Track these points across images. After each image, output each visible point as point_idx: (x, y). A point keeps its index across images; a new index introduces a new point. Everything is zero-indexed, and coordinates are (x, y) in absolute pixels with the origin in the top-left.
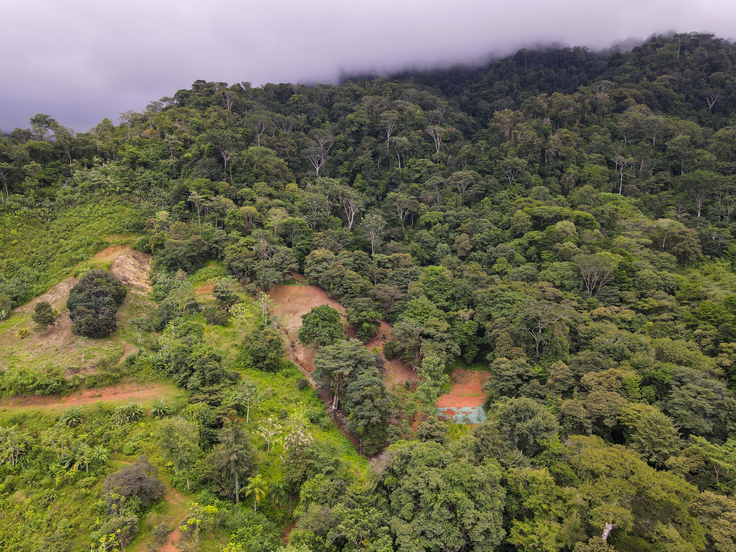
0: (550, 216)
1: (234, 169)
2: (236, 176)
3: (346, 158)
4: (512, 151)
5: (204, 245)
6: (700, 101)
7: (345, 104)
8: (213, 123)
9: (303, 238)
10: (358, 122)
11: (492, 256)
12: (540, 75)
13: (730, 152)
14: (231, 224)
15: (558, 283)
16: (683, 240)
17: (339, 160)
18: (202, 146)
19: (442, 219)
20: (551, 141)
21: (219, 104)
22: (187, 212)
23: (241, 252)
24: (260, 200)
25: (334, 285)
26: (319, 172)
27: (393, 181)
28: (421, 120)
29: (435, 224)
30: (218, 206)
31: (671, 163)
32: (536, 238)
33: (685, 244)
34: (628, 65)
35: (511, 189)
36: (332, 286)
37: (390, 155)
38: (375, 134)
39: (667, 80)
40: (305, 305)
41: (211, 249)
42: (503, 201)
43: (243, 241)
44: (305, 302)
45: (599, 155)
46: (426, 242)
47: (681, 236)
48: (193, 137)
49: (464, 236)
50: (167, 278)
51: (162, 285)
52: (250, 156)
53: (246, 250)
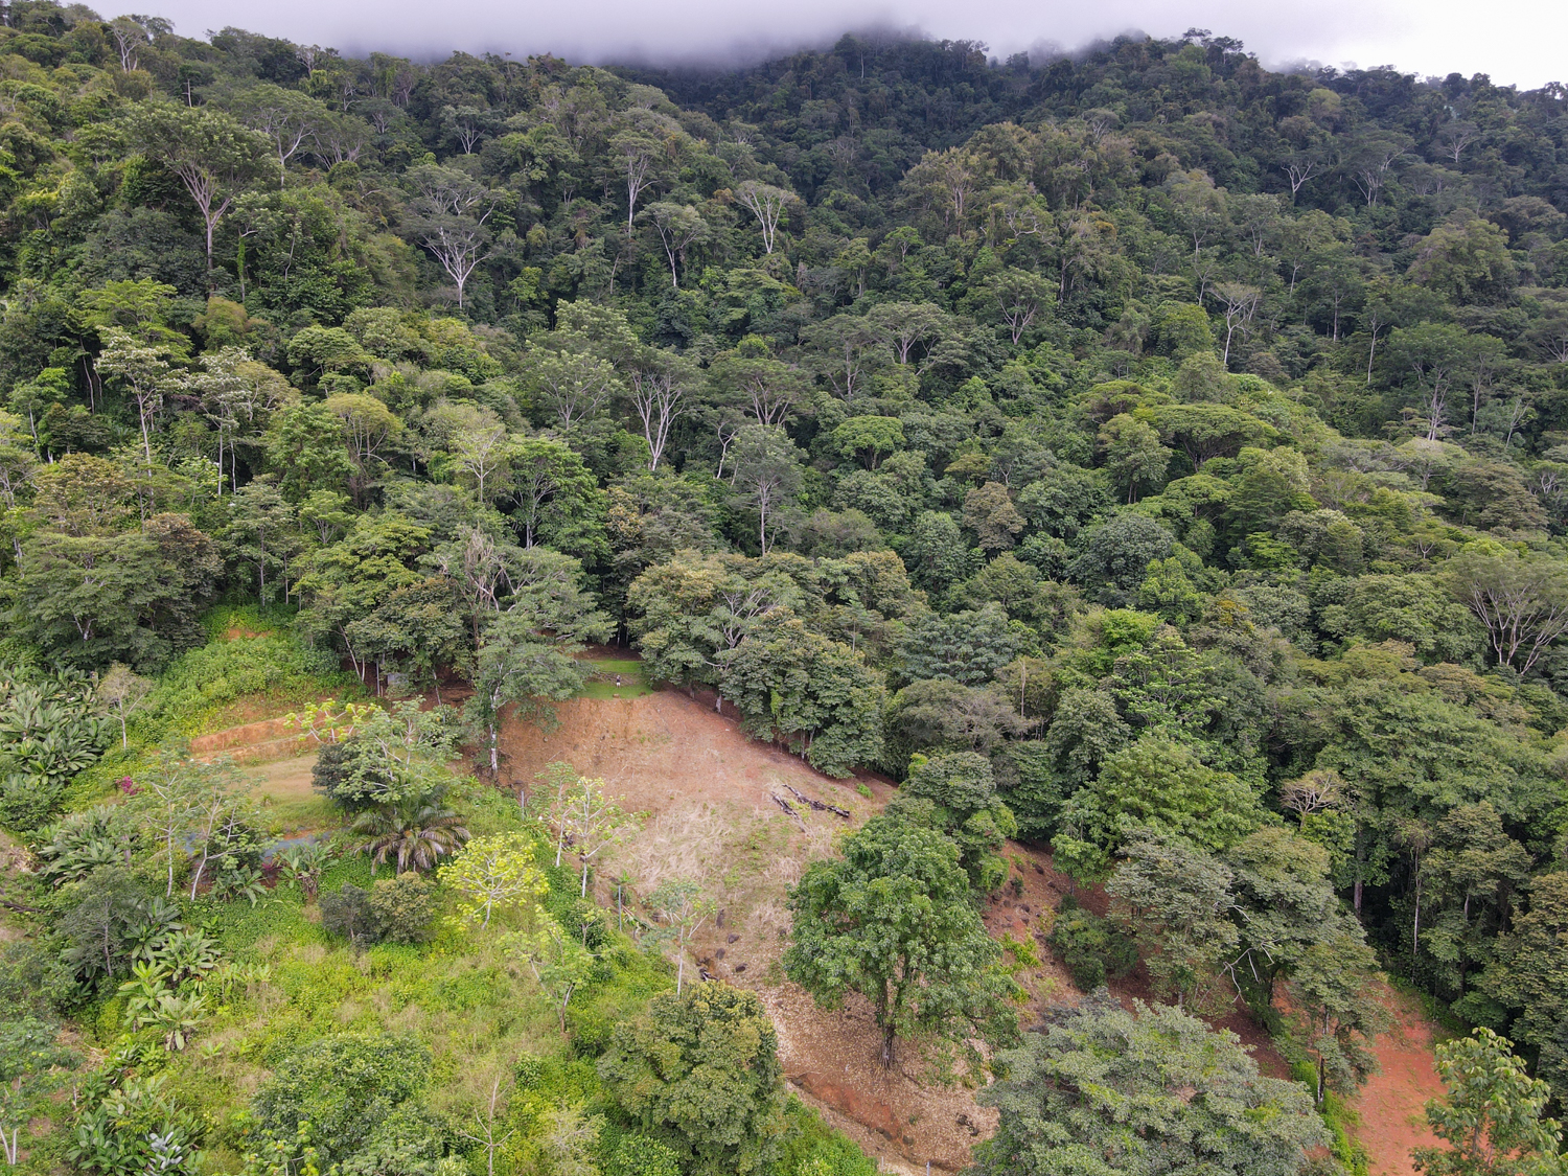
0: (1217, 433)
1: (251, 256)
2: (265, 284)
3: (528, 254)
4: (988, 256)
5: (201, 550)
6: (1273, 176)
7: (475, 111)
8: (102, 104)
9: (576, 512)
10: (544, 157)
11: (1119, 551)
12: (897, 96)
13: (1463, 283)
14: (301, 461)
15: (1429, 643)
16: (1502, 493)
17: (509, 262)
18: (104, 169)
19: (900, 437)
20: (1076, 238)
21: (92, 60)
22: (79, 410)
23: (380, 576)
24: (388, 372)
25: (785, 695)
26: (466, 290)
27: (678, 326)
28: (715, 164)
29: (886, 454)
30: (228, 387)
31: (1317, 306)
32: (1218, 495)
33: (1511, 504)
34: (1107, 84)
35: (1031, 358)
36: (777, 701)
37: (648, 256)
38: (596, 195)
39: (1210, 124)
40: (673, 776)
41: (231, 566)
42: (1026, 387)
43: (371, 530)
44: (667, 765)
45: (1179, 278)
46: (879, 508)
47: (1497, 484)
48: (43, 141)
49: (995, 491)
50: (44, 704)
51: (28, 743)
52: (316, 209)
53: (399, 572)
